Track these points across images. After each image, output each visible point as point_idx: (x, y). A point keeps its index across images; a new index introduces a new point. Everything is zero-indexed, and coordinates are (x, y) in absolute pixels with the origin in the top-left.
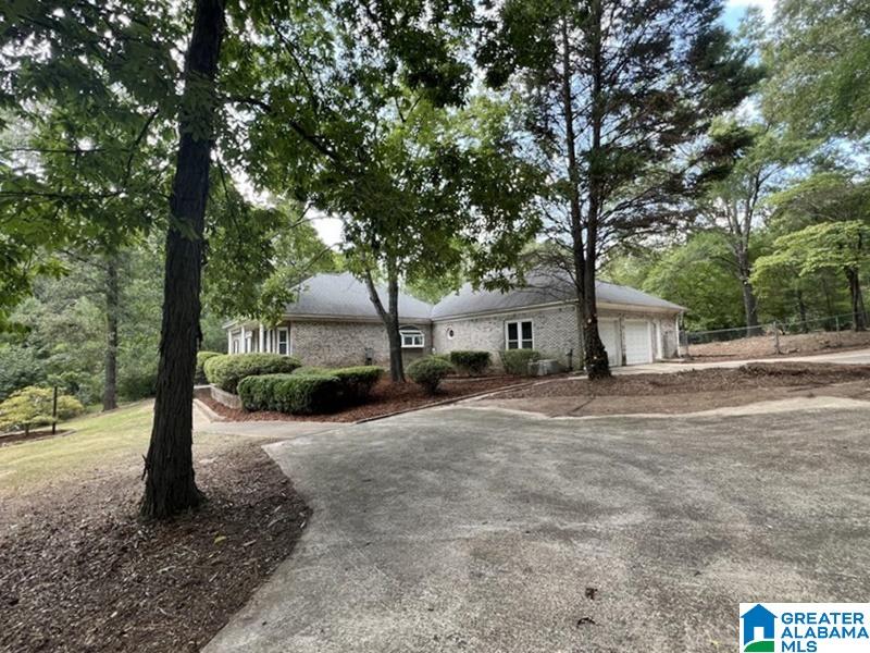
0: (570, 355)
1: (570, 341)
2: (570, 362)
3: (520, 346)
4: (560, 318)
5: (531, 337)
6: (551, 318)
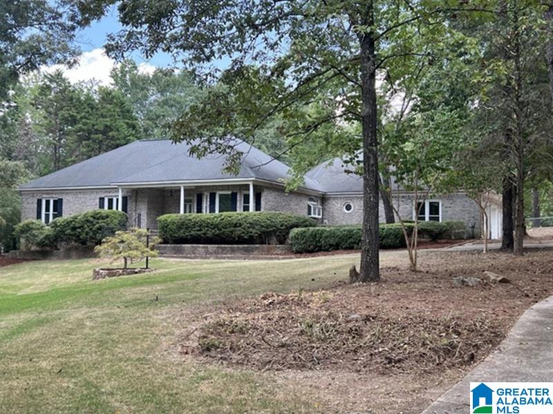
0: (473, 227)
1: (473, 217)
2: (473, 232)
3: (427, 219)
4: (466, 201)
5: (438, 214)
6: (458, 201)
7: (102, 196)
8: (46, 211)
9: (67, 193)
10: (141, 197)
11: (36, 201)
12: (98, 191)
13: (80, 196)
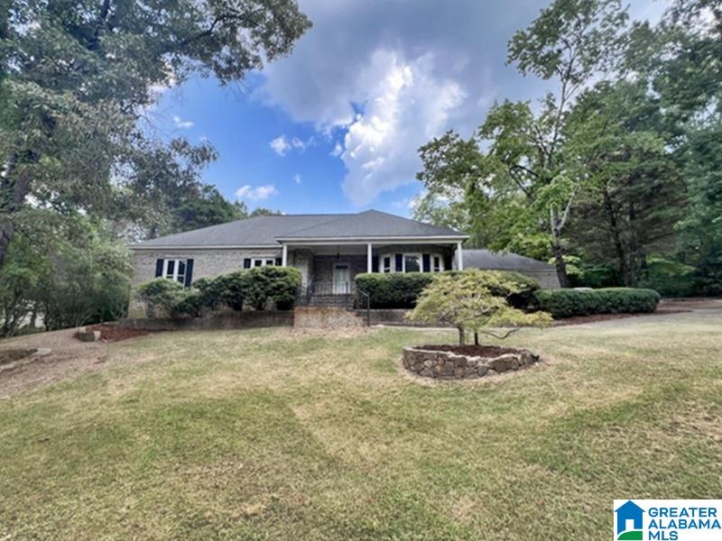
7: (249, 257)
8: (168, 273)
9: (201, 254)
10: (300, 259)
11: (156, 262)
12: (243, 251)
13: (217, 256)
